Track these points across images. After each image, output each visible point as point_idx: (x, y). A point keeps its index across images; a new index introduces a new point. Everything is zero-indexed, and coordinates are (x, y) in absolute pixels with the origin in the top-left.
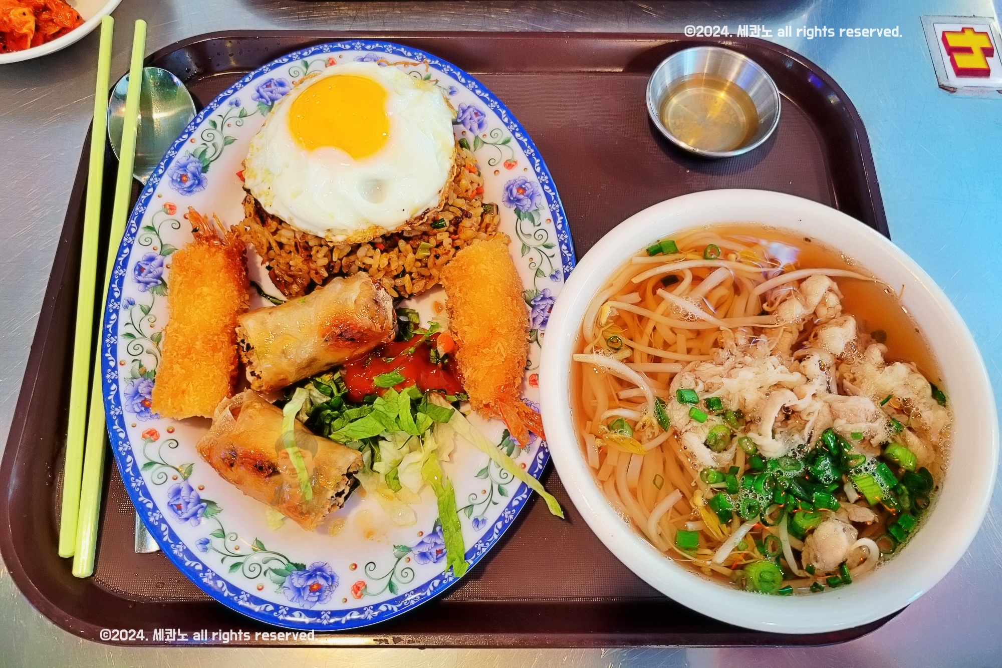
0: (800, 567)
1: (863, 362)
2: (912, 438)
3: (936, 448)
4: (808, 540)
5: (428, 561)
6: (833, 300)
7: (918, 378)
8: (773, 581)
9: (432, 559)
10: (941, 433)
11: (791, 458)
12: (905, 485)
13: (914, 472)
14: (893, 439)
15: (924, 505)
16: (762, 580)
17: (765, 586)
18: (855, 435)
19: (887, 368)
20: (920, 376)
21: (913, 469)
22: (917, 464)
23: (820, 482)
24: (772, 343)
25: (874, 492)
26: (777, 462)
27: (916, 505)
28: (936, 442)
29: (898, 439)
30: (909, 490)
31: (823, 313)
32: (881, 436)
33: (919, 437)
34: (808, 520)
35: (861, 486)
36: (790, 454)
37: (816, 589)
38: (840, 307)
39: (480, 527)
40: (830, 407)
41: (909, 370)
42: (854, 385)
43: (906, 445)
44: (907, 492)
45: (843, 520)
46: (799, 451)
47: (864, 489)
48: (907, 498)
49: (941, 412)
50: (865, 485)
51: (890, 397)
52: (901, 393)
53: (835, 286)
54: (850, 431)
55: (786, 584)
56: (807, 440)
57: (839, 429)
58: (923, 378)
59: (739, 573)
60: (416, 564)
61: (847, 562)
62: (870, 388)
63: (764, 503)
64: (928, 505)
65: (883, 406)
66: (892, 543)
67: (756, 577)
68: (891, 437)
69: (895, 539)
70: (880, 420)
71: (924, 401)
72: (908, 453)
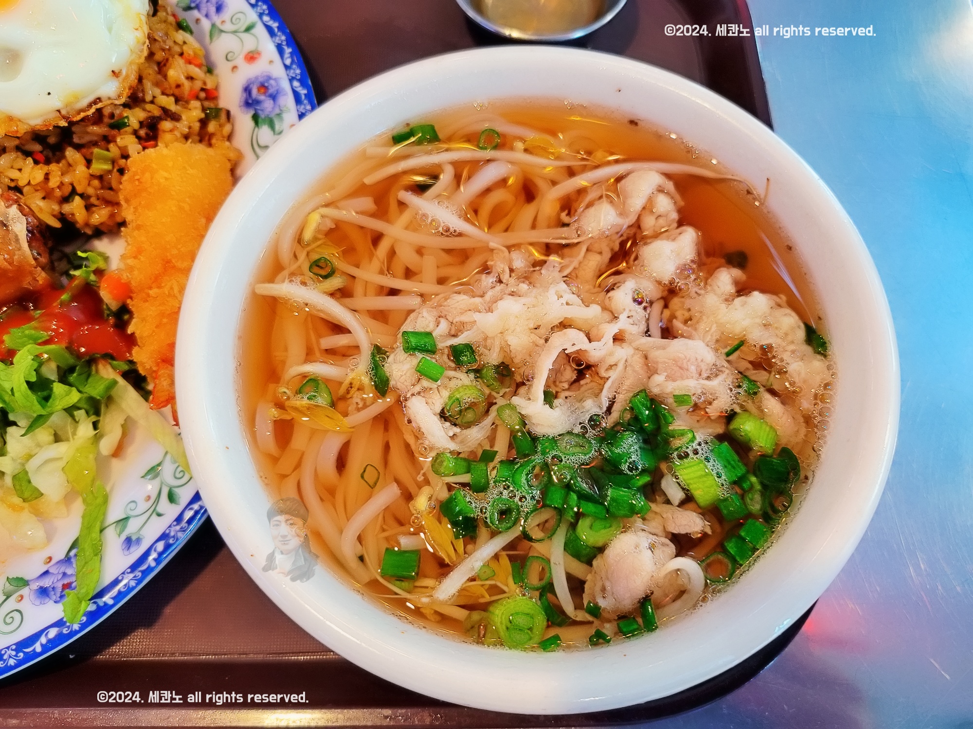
0: (578, 606)
1: (702, 292)
2: (771, 404)
3: (808, 420)
4: (595, 563)
5: (48, 600)
6: (665, 205)
7: (785, 315)
8: (530, 629)
9: (53, 598)
10: (816, 396)
11: (577, 435)
12: (756, 476)
13: (771, 457)
14: (742, 407)
15: (784, 505)
16: (511, 626)
17: (518, 636)
18: (681, 400)
19: (739, 301)
20: (788, 311)
21: (770, 452)
22: (777, 444)
23: (621, 472)
24: (566, 266)
25: (707, 487)
26: (554, 440)
27: (772, 507)
28: (808, 410)
29: (750, 405)
30: (762, 483)
31: (649, 223)
32: (724, 401)
33: (783, 403)
34: (596, 531)
35: (686, 477)
36: (577, 430)
37: (598, 640)
38: (675, 216)
39: (132, 549)
40: (646, 357)
41: (772, 303)
42: (688, 327)
43: (761, 415)
44: (758, 487)
45: (654, 531)
46: (591, 426)
47: (691, 482)
48: (757, 497)
49: (818, 363)
50: (692, 475)
51: (742, 343)
52: (759, 337)
53: (670, 186)
54: (671, 393)
55: (552, 632)
56: (605, 409)
57: (656, 391)
58: (793, 314)
59: (476, 616)
60: (28, 605)
61: (653, 597)
62: (710, 329)
63: (528, 505)
64: (789, 506)
65: (731, 358)
66: (730, 565)
67: (501, 623)
68: (738, 404)
69: (734, 560)
70: (721, 377)
71: (792, 347)
72: (764, 426)
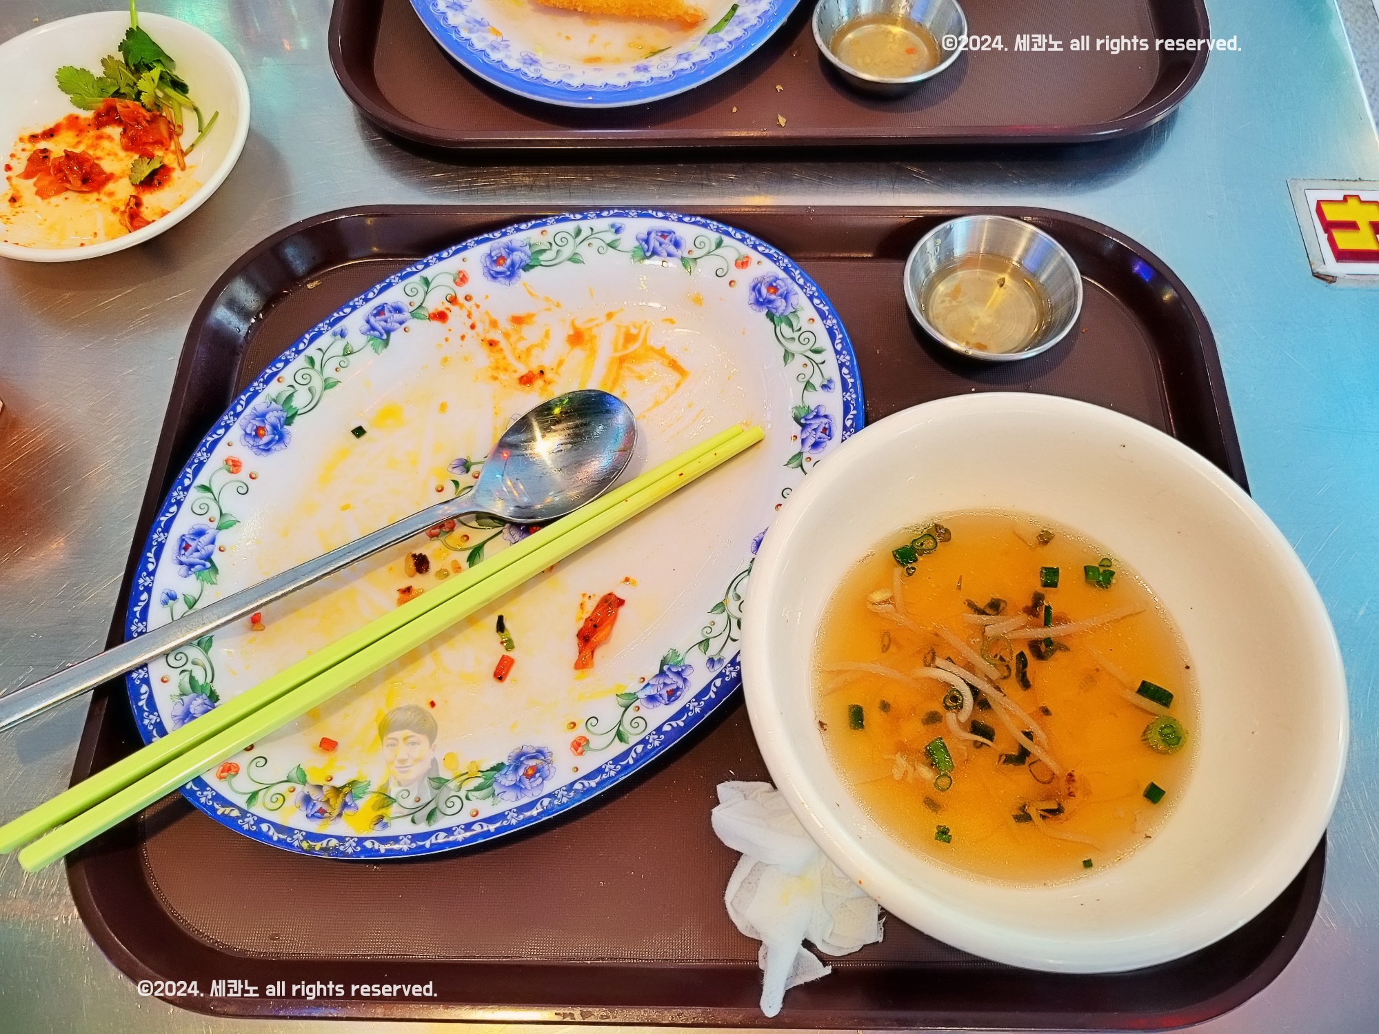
5: (678, 238)
9: (674, 236)
60: (688, 244)
